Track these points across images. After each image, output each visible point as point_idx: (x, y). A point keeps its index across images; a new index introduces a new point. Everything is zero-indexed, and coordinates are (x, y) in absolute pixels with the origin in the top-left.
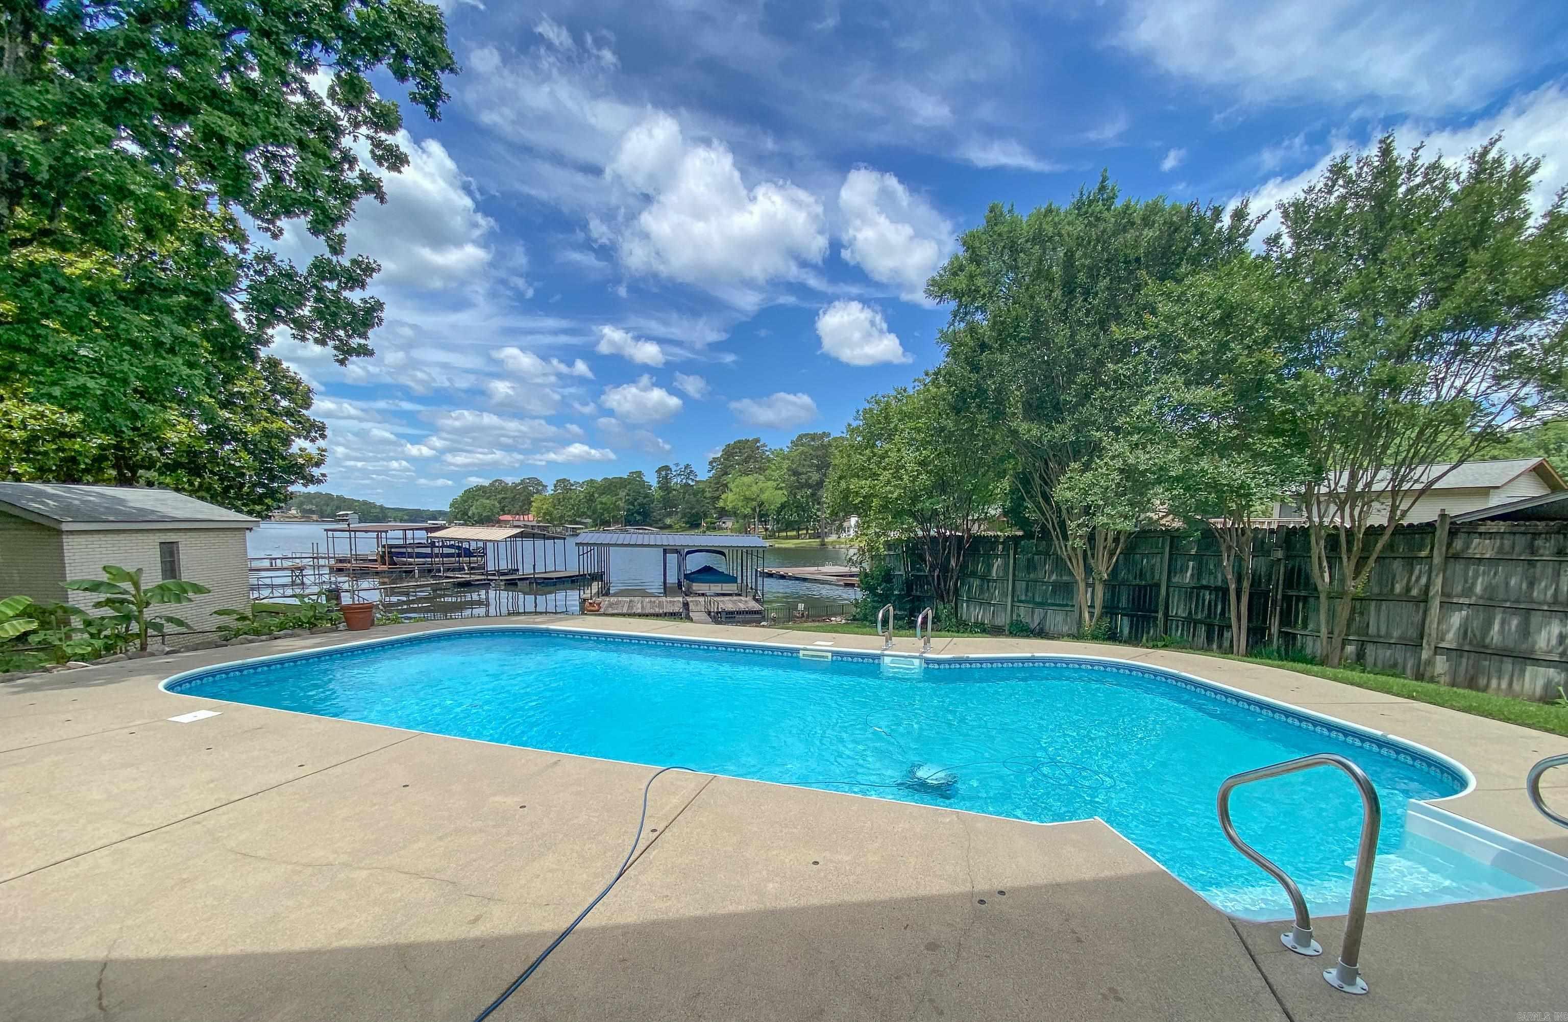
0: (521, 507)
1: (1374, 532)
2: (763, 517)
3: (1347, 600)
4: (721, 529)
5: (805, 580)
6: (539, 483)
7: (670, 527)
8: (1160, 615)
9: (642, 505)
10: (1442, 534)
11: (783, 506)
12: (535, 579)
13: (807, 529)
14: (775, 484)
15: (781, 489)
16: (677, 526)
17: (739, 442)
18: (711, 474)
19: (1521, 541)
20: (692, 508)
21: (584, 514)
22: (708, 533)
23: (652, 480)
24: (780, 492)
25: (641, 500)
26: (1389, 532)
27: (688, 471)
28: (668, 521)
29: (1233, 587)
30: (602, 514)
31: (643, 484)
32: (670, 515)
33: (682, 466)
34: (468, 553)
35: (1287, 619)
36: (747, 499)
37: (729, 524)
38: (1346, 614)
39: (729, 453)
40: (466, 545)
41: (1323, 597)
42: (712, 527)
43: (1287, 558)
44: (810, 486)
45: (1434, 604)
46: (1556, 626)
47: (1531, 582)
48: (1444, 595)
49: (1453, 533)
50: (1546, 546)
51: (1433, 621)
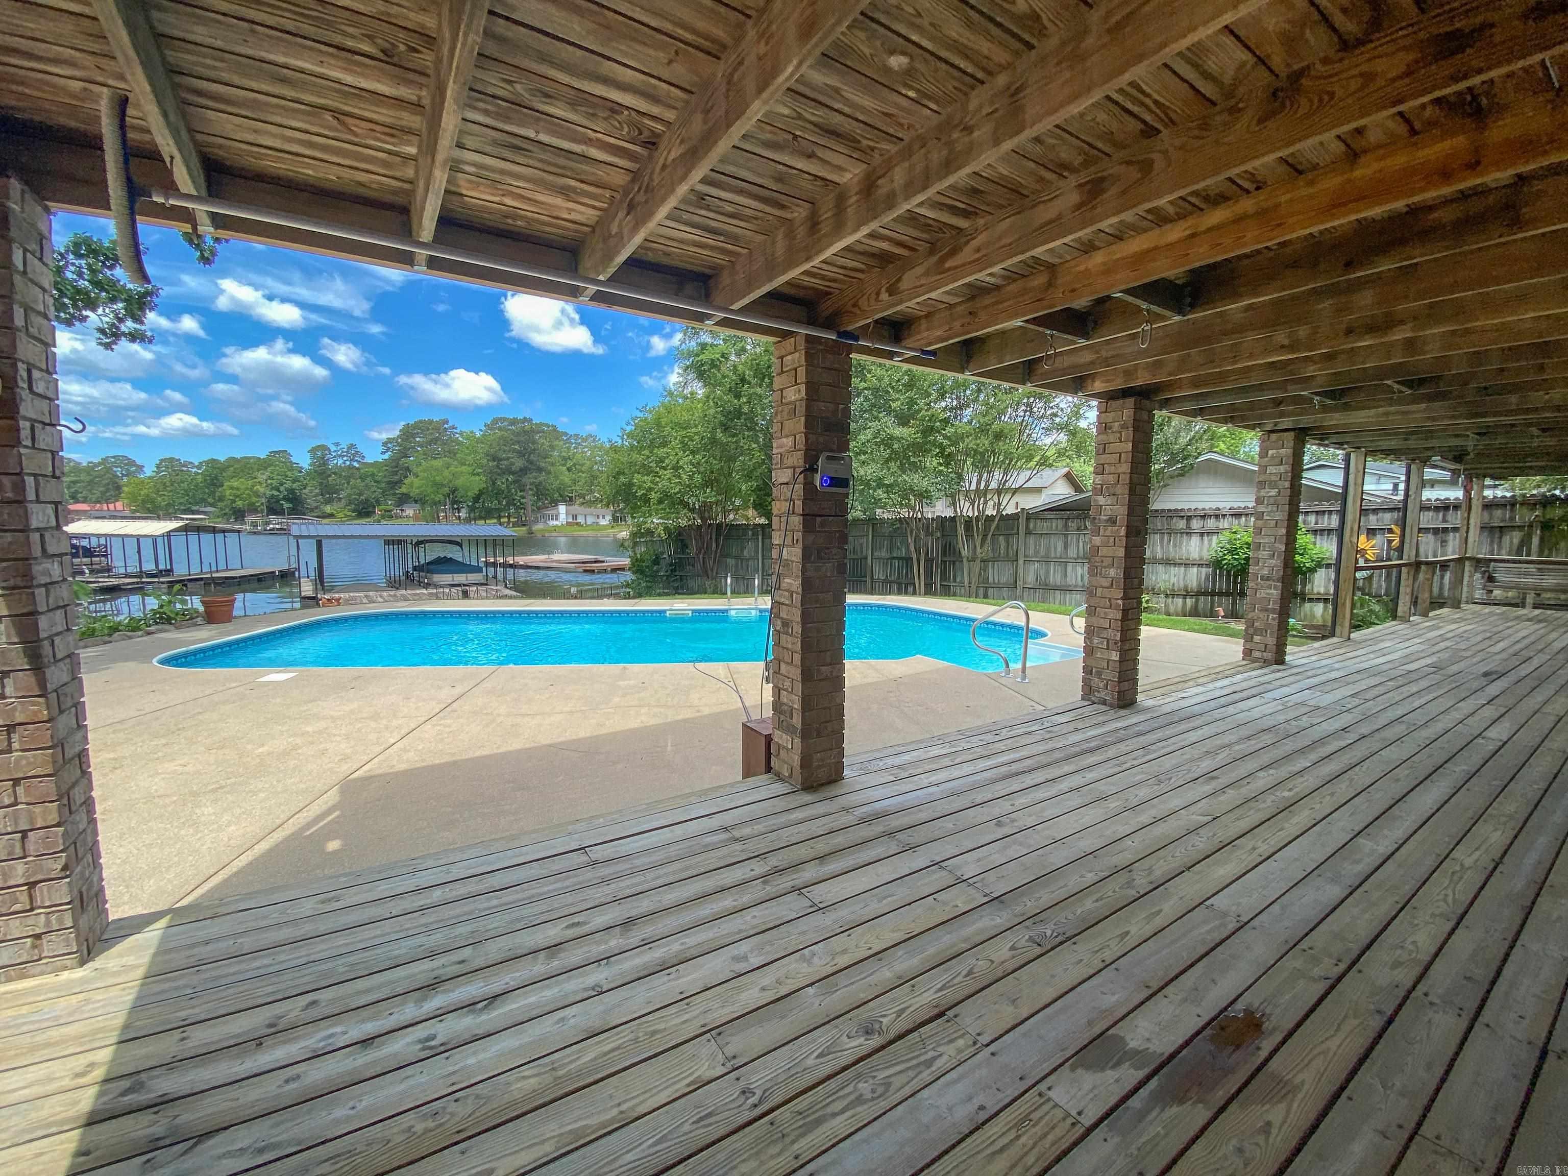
0: (103, 493)
1: (990, 519)
2: (456, 504)
3: (978, 561)
4: (398, 517)
5: (537, 568)
6: (132, 463)
7: (331, 516)
8: (868, 579)
9: (291, 491)
10: (1022, 521)
11: (481, 493)
12: (213, 579)
13: (509, 517)
14: (470, 469)
15: (478, 474)
16: (341, 515)
17: (421, 422)
18: (386, 456)
19: (1060, 523)
20: (360, 494)
21: (203, 500)
22: (383, 522)
23: (304, 461)
24: (477, 478)
25: (288, 485)
26: (997, 519)
27: (353, 451)
28: (328, 509)
29: (914, 556)
30: (234, 501)
31: (291, 466)
32: (329, 501)
33: (344, 446)
34: (88, 552)
35: (944, 577)
36: (438, 485)
37: (410, 512)
38: (977, 570)
39: (408, 433)
40: (85, 543)
41: (965, 560)
42: (388, 515)
43: (943, 536)
44: (513, 473)
45: (1021, 562)
46: (1079, 571)
47: (1066, 547)
48: (1025, 556)
49: (1028, 519)
50: (1072, 525)
51: (1021, 572)
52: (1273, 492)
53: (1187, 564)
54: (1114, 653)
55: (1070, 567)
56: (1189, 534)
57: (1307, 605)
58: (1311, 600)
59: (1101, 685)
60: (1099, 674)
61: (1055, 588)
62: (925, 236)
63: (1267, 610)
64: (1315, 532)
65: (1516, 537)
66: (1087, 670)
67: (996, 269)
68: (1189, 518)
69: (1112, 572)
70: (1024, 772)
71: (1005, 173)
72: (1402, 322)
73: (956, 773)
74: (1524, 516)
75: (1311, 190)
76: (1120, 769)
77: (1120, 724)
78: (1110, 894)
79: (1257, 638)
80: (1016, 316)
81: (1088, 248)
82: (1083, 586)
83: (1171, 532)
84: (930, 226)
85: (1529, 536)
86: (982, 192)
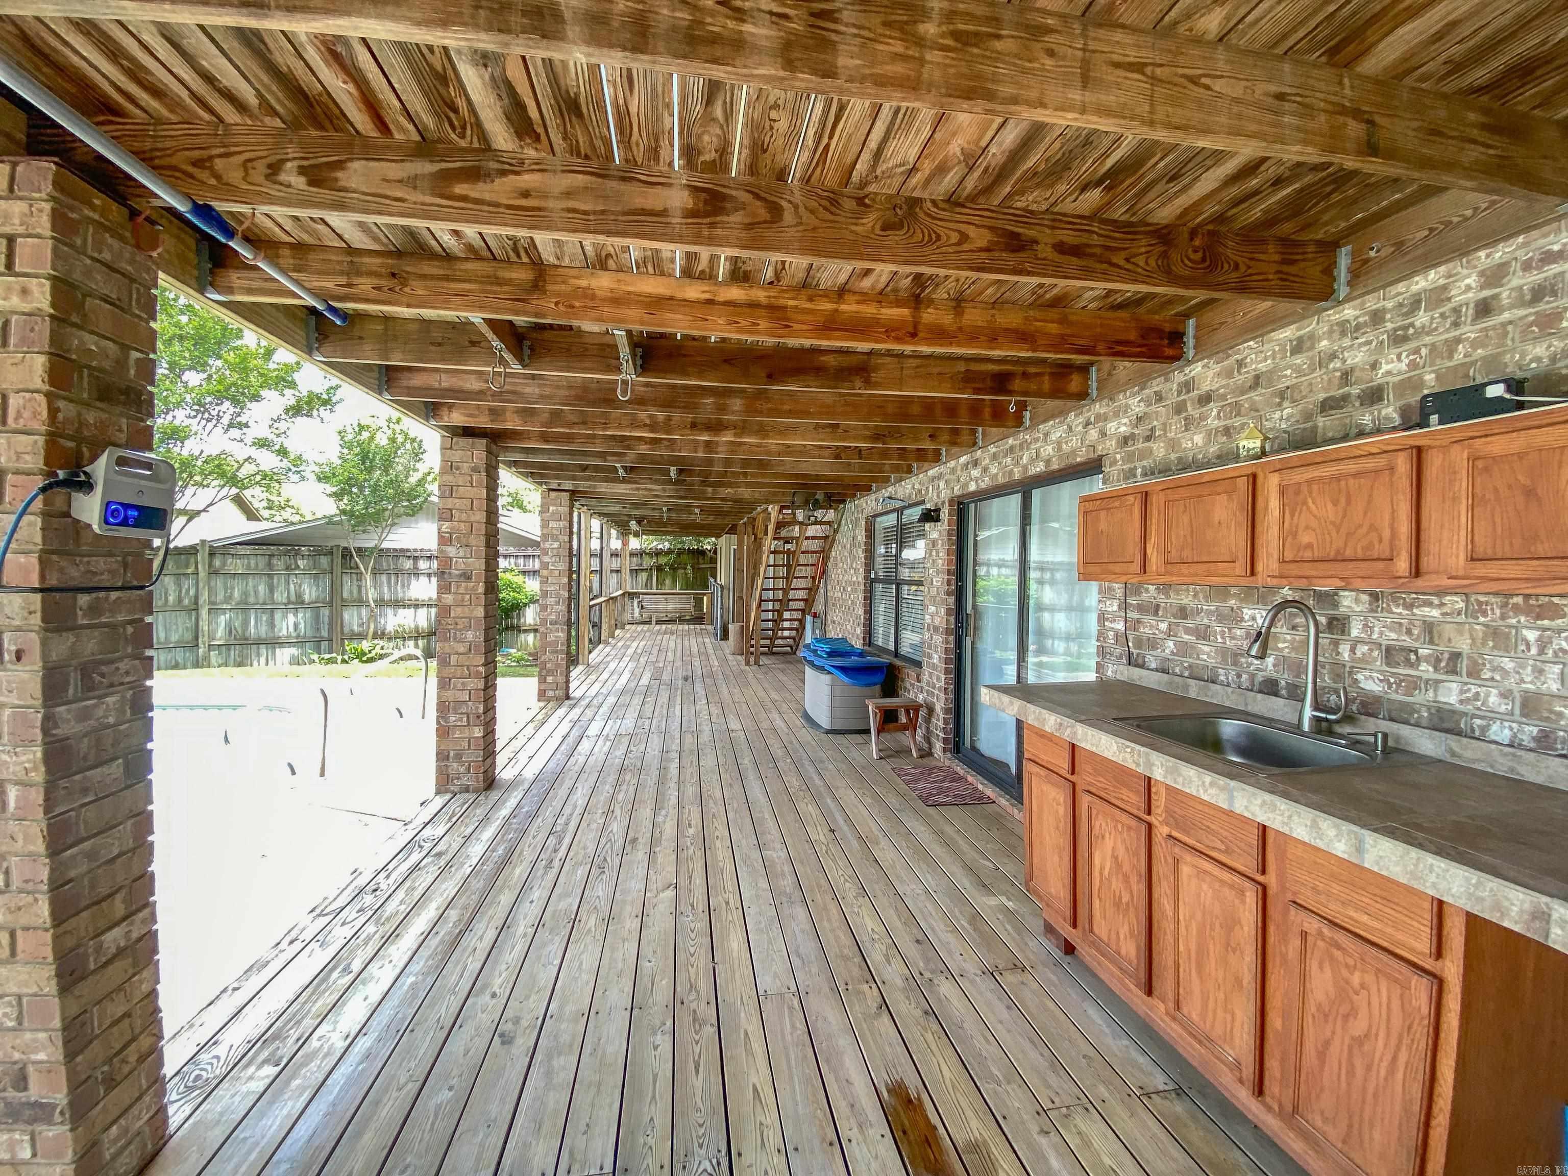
10: (203, 556)
19: (262, 561)
45: (204, 613)
46: (291, 618)
47: (272, 590)
48: (211, 603)
49: (212, 554)
50: (279, 563)
51: (204, 626)
52: (556, 545)
53: (416, 605)
54: (477, 729)
55: (278, 615)
56: (417, 575)
57: (523, 636)
58: (525, 631)
59: (462, 770)
60: (458, 757)
61: (259, 642)
62: (429, 120)
63: (556, 652)
64: (524, 573)
65: (644, 575)
66: (442, 756)
67: (470, 231)
68: (416, 558)
69: (470, 635)
70: (462, 934)
71: (633, 109)
72: (726, 428)
73: (375, 992)
74: (648, 562)
75: (808, 305)
76: (555, 871)
77: (505, 812)
78: (697, 1050)
79: (549, 679)
80: (481, 308)
81: (601, 262)
82: (298, 636)
83: (399, 572)
84: (456, 111)
85: (651, 576)
86: (580, 115)
